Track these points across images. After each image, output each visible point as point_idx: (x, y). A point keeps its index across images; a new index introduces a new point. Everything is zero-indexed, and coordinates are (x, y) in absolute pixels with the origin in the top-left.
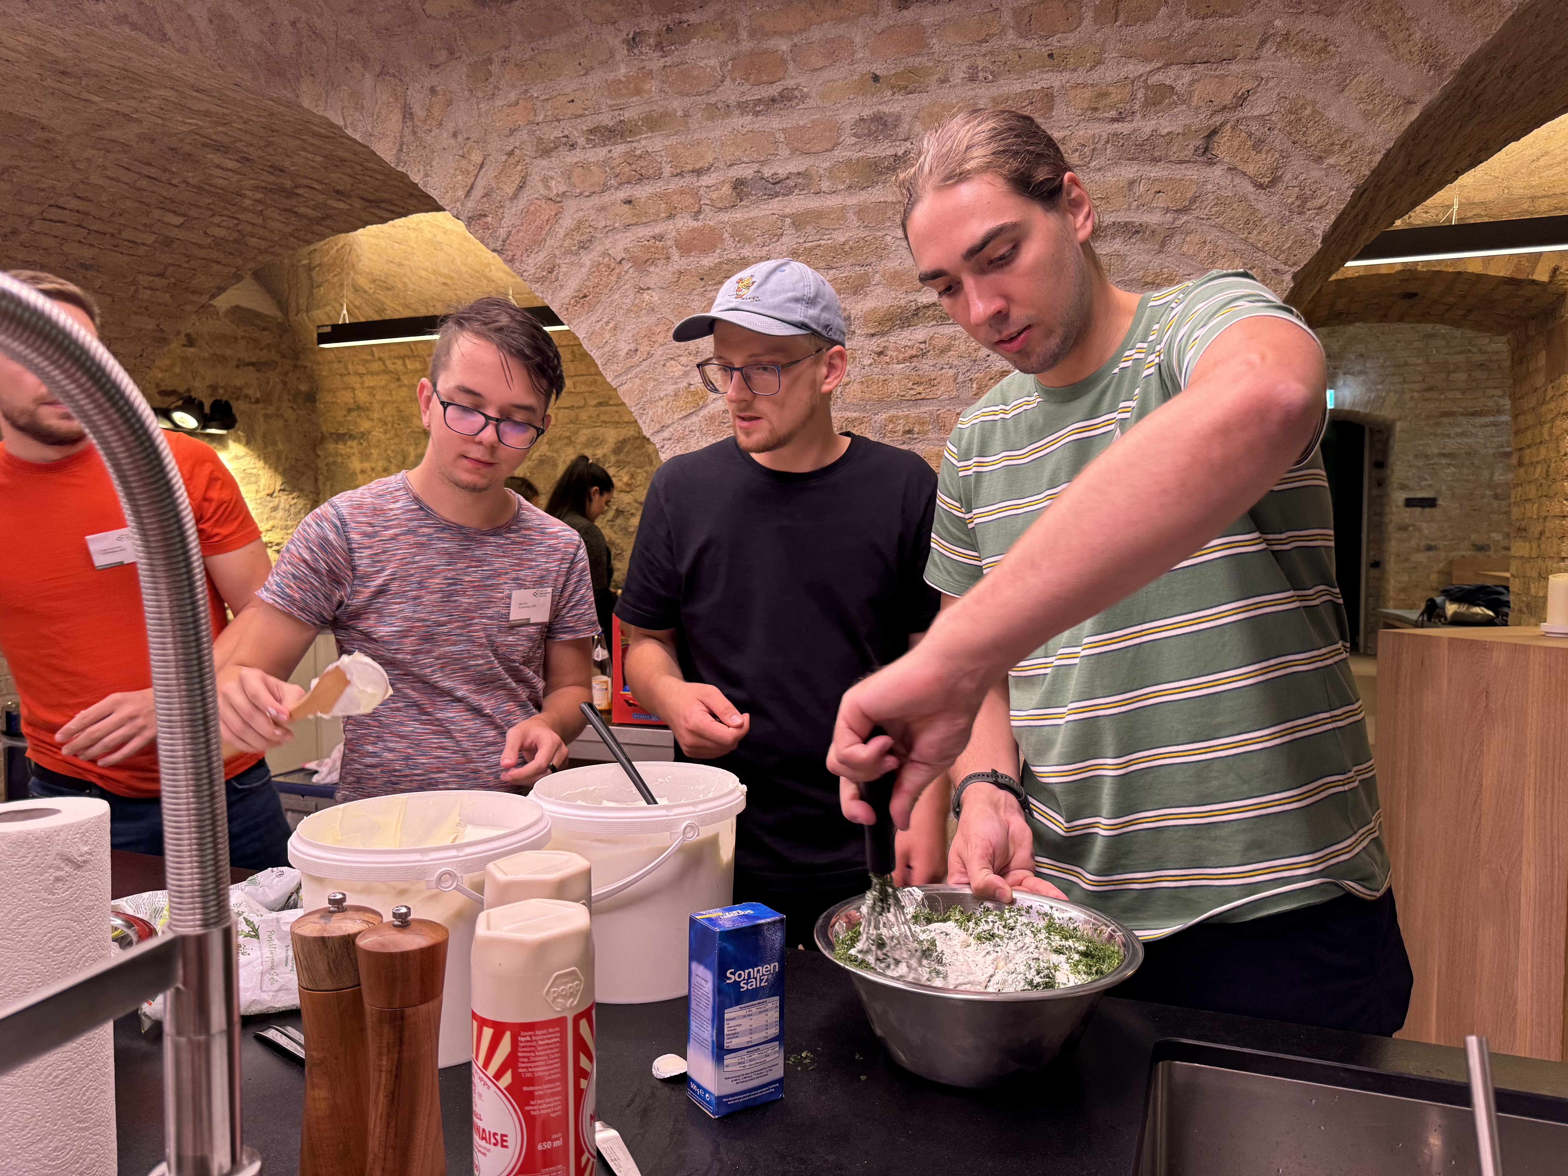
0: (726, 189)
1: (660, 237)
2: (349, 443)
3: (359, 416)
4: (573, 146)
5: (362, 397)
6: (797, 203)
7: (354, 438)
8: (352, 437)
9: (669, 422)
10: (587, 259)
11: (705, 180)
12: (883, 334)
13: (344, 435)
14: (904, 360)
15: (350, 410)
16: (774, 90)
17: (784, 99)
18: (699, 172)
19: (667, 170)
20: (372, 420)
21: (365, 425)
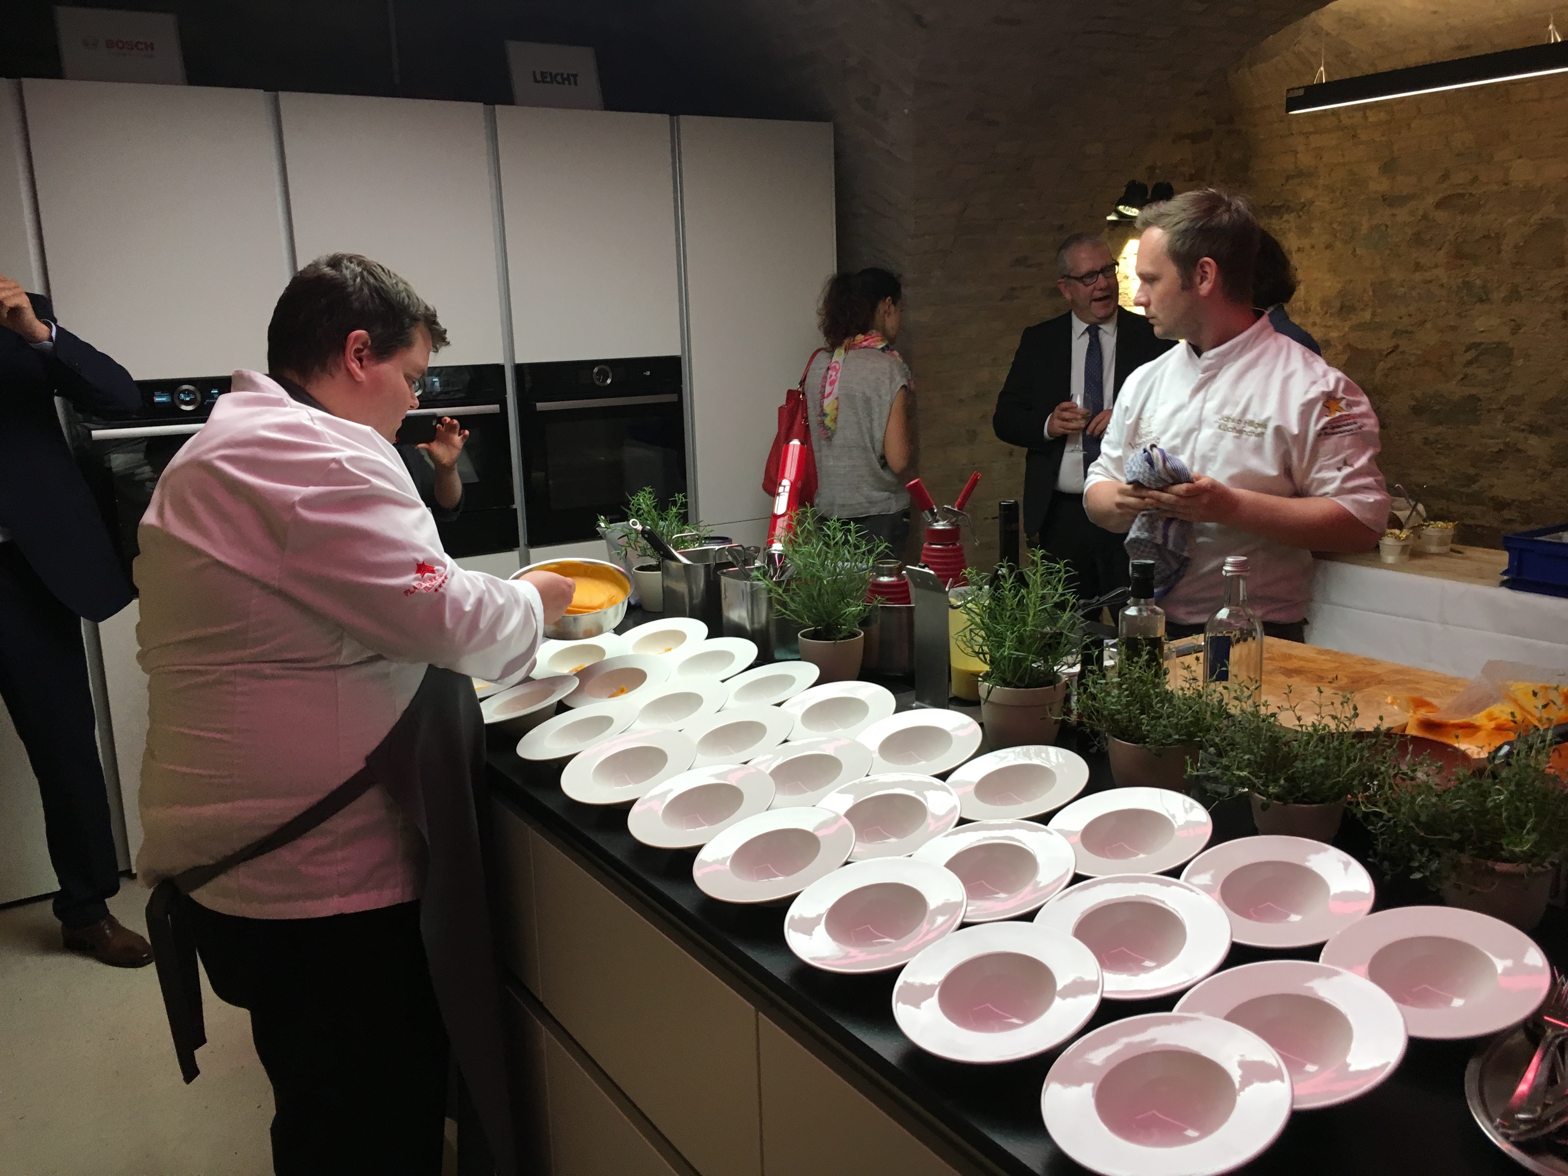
2: (1286, 217)
3: (1300, 184)
5: (1305, 160)
7: (1293, 212)
8: (1289, 210)
13: (1280, 207)
15: (1288, 178)
20: (1316, 187)
21: (1307, 194)
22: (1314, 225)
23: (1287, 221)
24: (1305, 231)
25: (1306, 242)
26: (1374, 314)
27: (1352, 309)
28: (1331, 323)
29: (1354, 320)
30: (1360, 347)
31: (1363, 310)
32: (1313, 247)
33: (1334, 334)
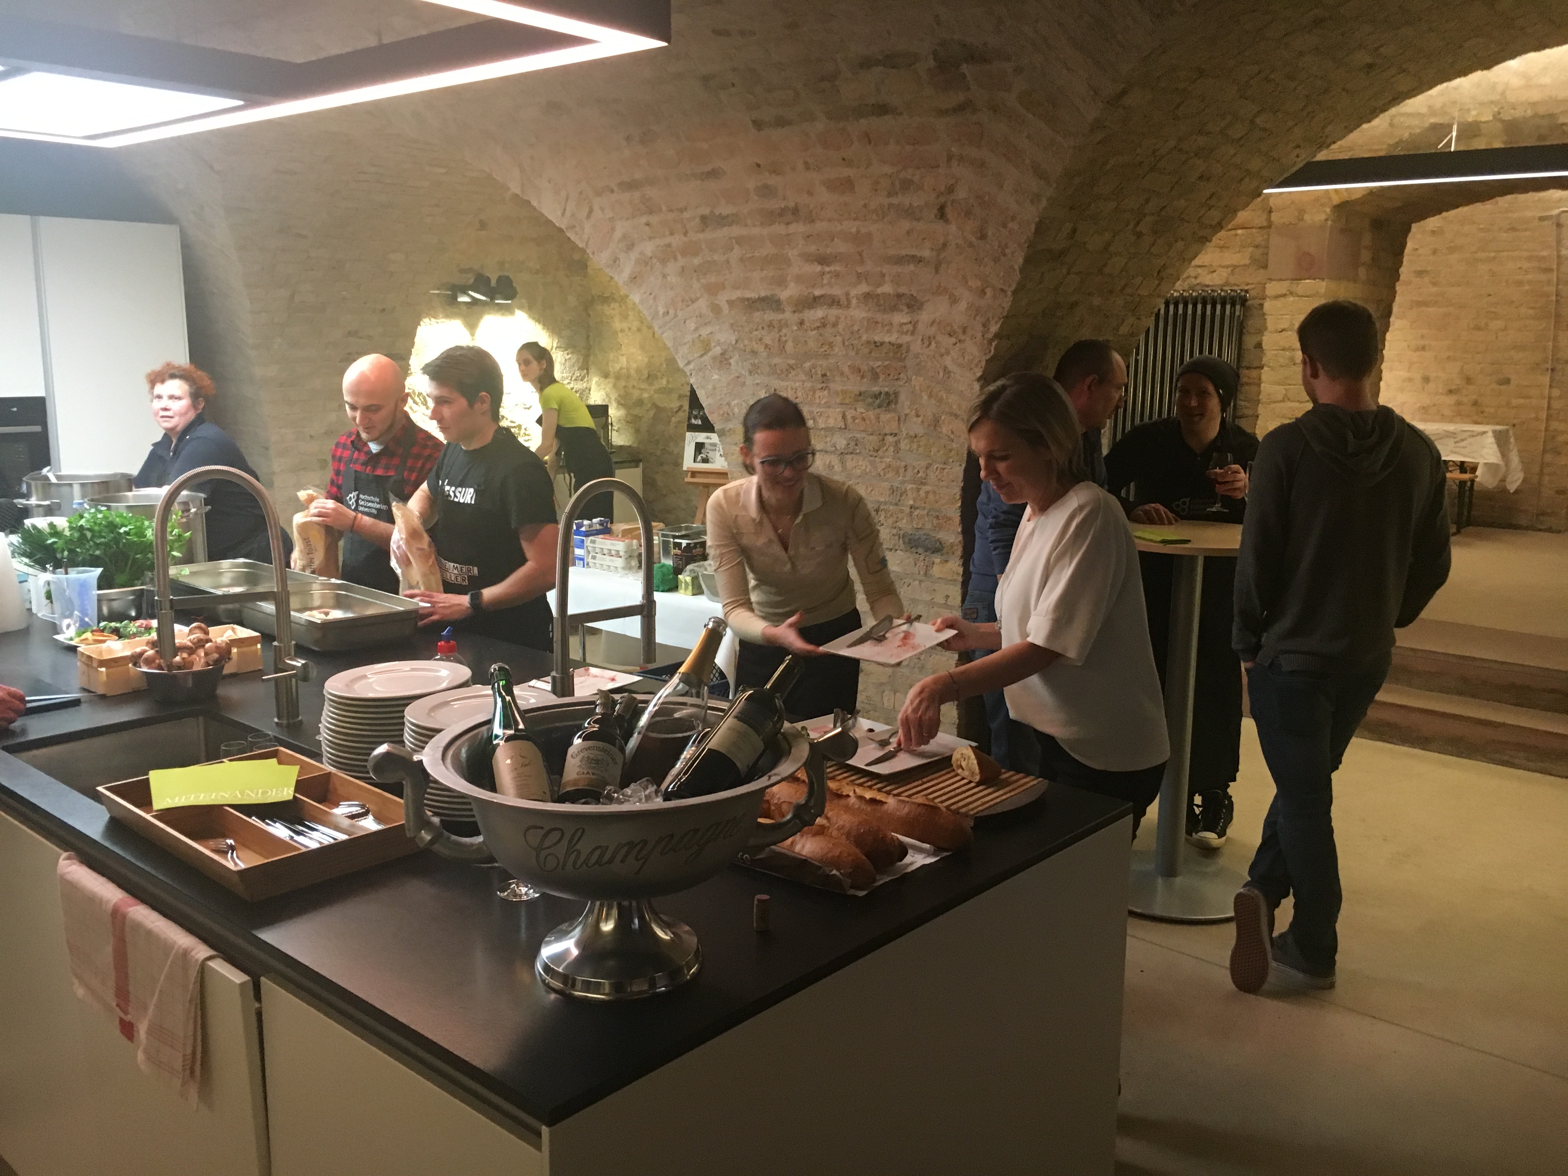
0: (697, 220)
1: (669, 245)
4: (612, 191)
6: (736, 231)
8: (614, 300)
9: (691, 359)
10: (634, 255)
11: (686, 215)
12: (801, 312)
13: (608, 298)
14: (815, 329)
16: (708, 168)
17: (713, 174)
18: (681, 210)
19: (664, 208)
22: (629, 313)
23: (614, 309)
24: (625, 317)
25: (625, 325)
26: (668, 382)
27: (656, 377)
28: (643, 387)
29: (657, 386)
30: (660, 405)
31: (662, 378)
32: (630, 329)
33: (646, 395)
